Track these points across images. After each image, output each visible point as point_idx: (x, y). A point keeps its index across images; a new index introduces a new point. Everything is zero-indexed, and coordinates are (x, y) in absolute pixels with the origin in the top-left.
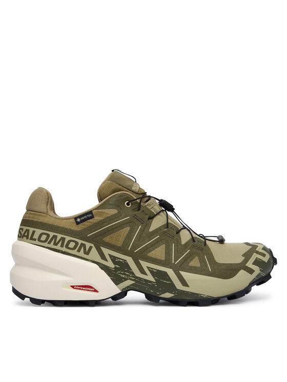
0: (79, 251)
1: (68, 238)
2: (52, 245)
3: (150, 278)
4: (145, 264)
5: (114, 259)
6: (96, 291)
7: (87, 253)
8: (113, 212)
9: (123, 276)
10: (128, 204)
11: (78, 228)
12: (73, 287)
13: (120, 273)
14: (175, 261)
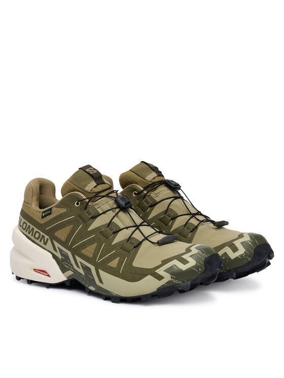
0: (41, 241)
1: (36, 229)
2: (27, 233)
3: (81, 271)
4: (79, 259)
5: (61, 251)
6: (49, 276)
7: (45, 243)
8: (63, 210)
9: (67, 266)
10: (78, 204)
11: (42, 221)
12: (35, 270)
13: (65, 264)
14: (98, 261)
